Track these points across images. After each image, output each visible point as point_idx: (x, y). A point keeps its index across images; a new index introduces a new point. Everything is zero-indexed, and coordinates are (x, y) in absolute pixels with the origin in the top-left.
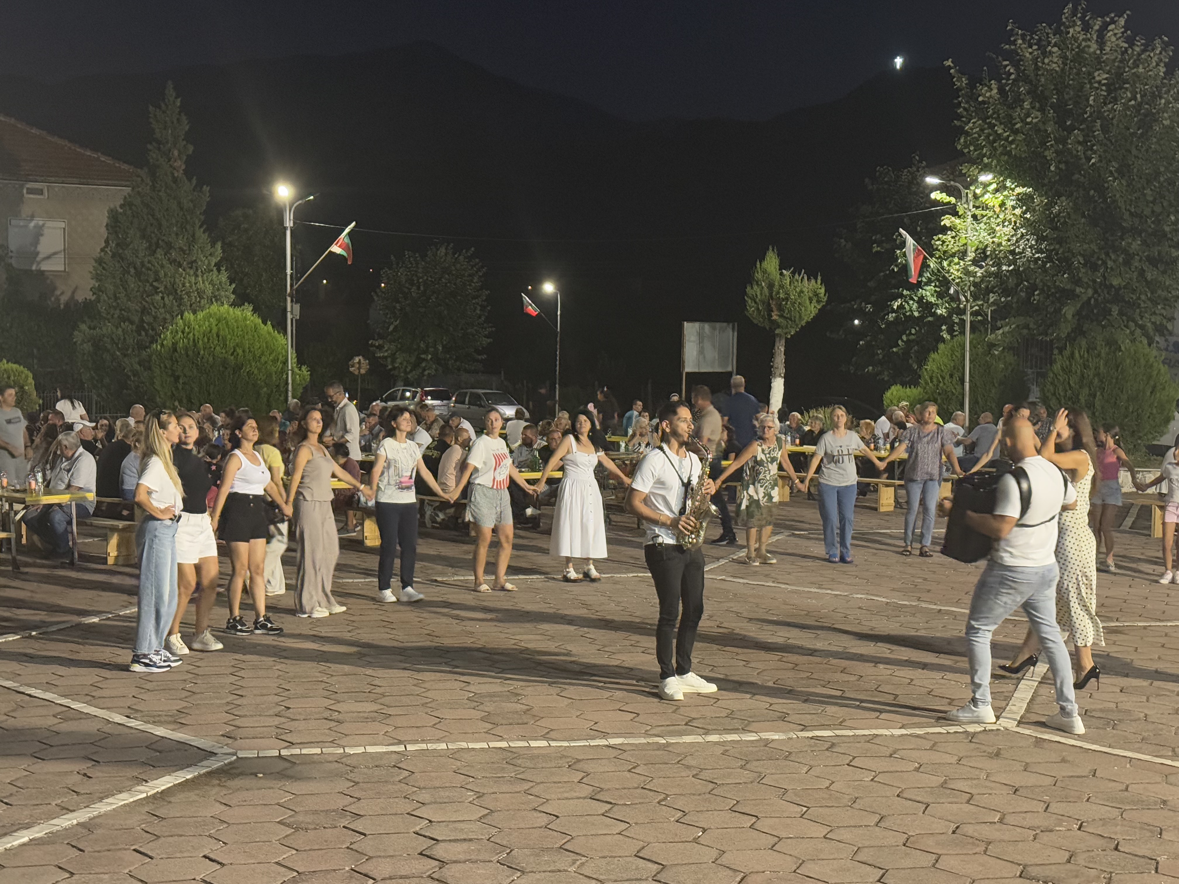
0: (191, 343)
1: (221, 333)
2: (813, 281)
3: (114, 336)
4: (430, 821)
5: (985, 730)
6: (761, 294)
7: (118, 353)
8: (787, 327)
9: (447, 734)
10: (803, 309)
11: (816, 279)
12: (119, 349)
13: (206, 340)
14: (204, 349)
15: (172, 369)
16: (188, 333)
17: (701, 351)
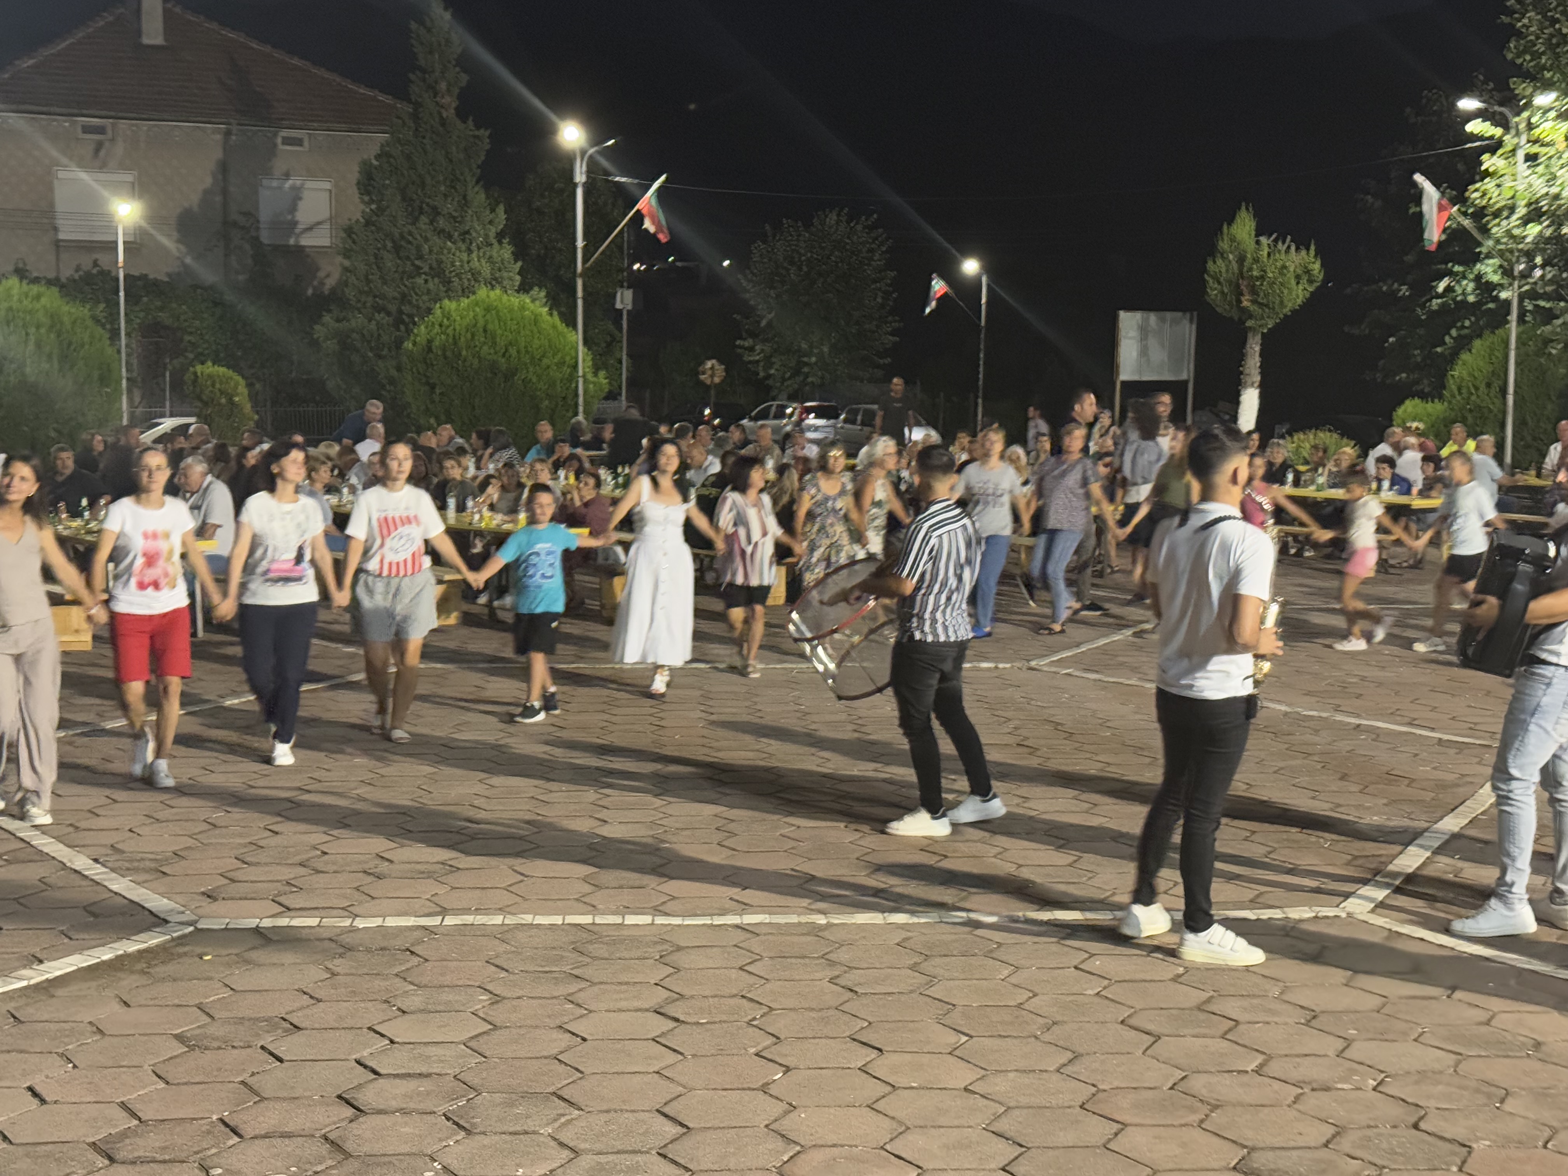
0: (451, 340)
1: (490, 327)
2: (1303, 253)
3: (365, 332)
4: (392, 1042)
5: (1316, 917)
6: (1227, 271)
7: (370, 354)
8: (1262, 318)
9: (518, 899)
10: (1286, 291)
11: (1308, 249)
12: (371, 349)
13: (469, 335)
14: (468, 347)
15: (425, 375)
16: (448, 327)
17: (1144, 352)
